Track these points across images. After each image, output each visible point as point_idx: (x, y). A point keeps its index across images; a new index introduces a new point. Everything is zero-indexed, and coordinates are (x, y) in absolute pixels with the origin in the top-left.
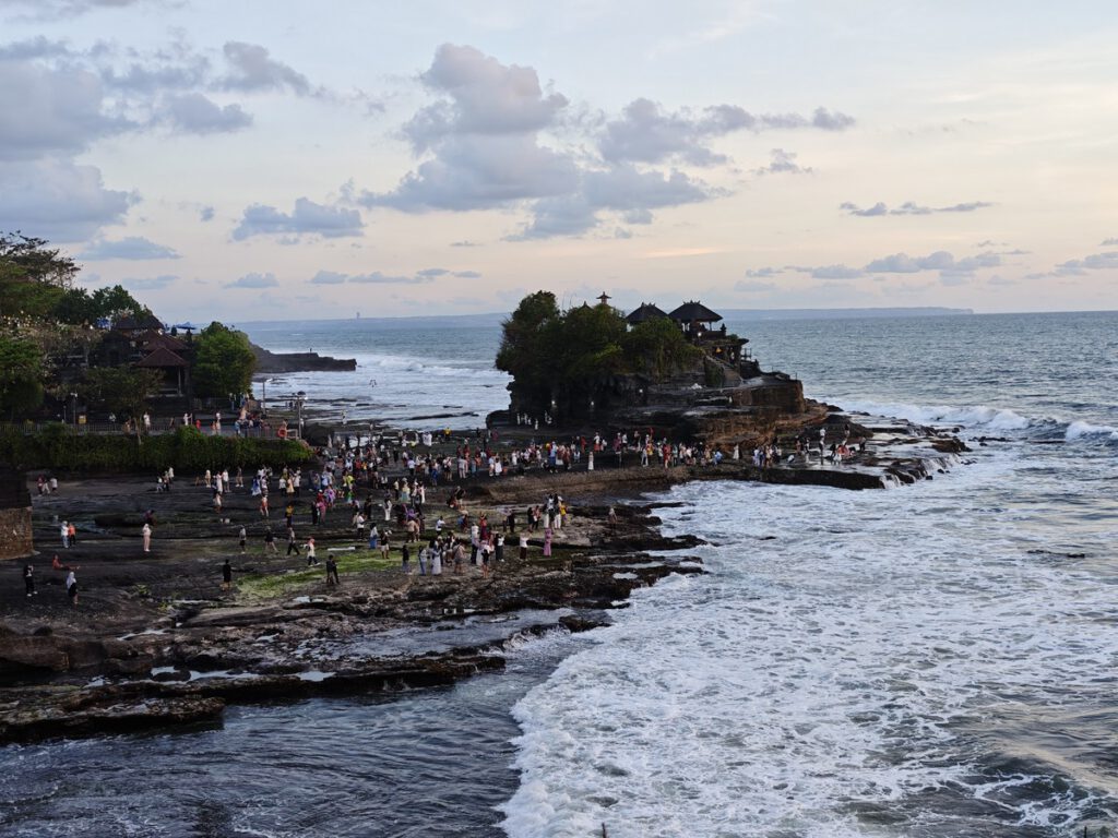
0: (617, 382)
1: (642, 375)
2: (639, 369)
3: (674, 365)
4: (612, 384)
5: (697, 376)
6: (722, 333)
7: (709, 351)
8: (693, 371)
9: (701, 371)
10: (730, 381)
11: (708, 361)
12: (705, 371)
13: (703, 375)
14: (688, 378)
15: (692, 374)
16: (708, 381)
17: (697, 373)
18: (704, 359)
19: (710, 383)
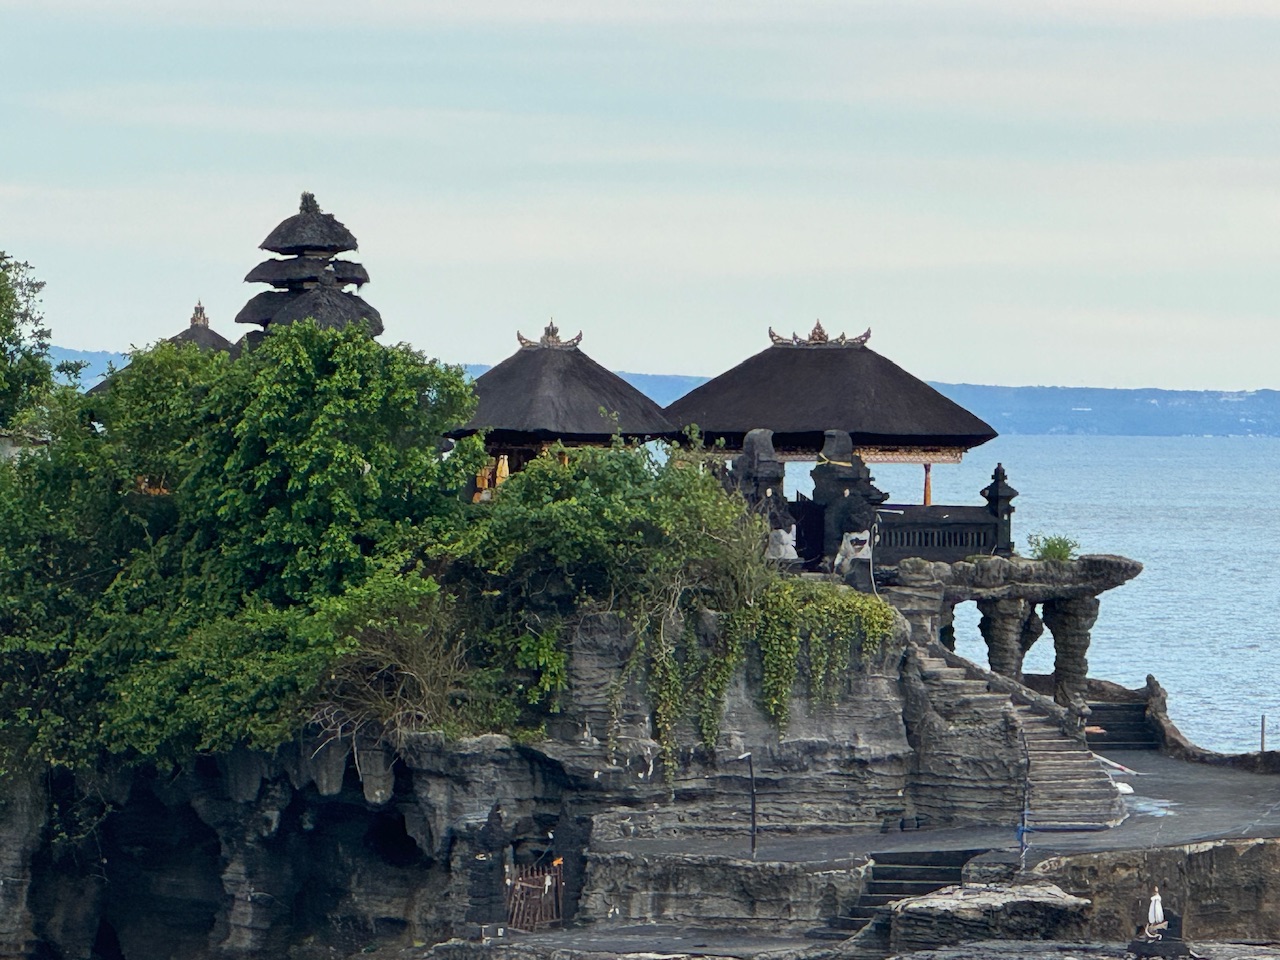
5: (862, 763)
6: (993, 519)
7: (928, 624)
8: (840, 732)
9: (884, 736)
10: (1052, 796)
11: (924, 678)
12: (909, 732)
13: (894, 758)
14: (812, 774)
15: (837, 748)
16: (929, 791)
17: (861, 744)
18: (904, 663)
19: (939, 803)
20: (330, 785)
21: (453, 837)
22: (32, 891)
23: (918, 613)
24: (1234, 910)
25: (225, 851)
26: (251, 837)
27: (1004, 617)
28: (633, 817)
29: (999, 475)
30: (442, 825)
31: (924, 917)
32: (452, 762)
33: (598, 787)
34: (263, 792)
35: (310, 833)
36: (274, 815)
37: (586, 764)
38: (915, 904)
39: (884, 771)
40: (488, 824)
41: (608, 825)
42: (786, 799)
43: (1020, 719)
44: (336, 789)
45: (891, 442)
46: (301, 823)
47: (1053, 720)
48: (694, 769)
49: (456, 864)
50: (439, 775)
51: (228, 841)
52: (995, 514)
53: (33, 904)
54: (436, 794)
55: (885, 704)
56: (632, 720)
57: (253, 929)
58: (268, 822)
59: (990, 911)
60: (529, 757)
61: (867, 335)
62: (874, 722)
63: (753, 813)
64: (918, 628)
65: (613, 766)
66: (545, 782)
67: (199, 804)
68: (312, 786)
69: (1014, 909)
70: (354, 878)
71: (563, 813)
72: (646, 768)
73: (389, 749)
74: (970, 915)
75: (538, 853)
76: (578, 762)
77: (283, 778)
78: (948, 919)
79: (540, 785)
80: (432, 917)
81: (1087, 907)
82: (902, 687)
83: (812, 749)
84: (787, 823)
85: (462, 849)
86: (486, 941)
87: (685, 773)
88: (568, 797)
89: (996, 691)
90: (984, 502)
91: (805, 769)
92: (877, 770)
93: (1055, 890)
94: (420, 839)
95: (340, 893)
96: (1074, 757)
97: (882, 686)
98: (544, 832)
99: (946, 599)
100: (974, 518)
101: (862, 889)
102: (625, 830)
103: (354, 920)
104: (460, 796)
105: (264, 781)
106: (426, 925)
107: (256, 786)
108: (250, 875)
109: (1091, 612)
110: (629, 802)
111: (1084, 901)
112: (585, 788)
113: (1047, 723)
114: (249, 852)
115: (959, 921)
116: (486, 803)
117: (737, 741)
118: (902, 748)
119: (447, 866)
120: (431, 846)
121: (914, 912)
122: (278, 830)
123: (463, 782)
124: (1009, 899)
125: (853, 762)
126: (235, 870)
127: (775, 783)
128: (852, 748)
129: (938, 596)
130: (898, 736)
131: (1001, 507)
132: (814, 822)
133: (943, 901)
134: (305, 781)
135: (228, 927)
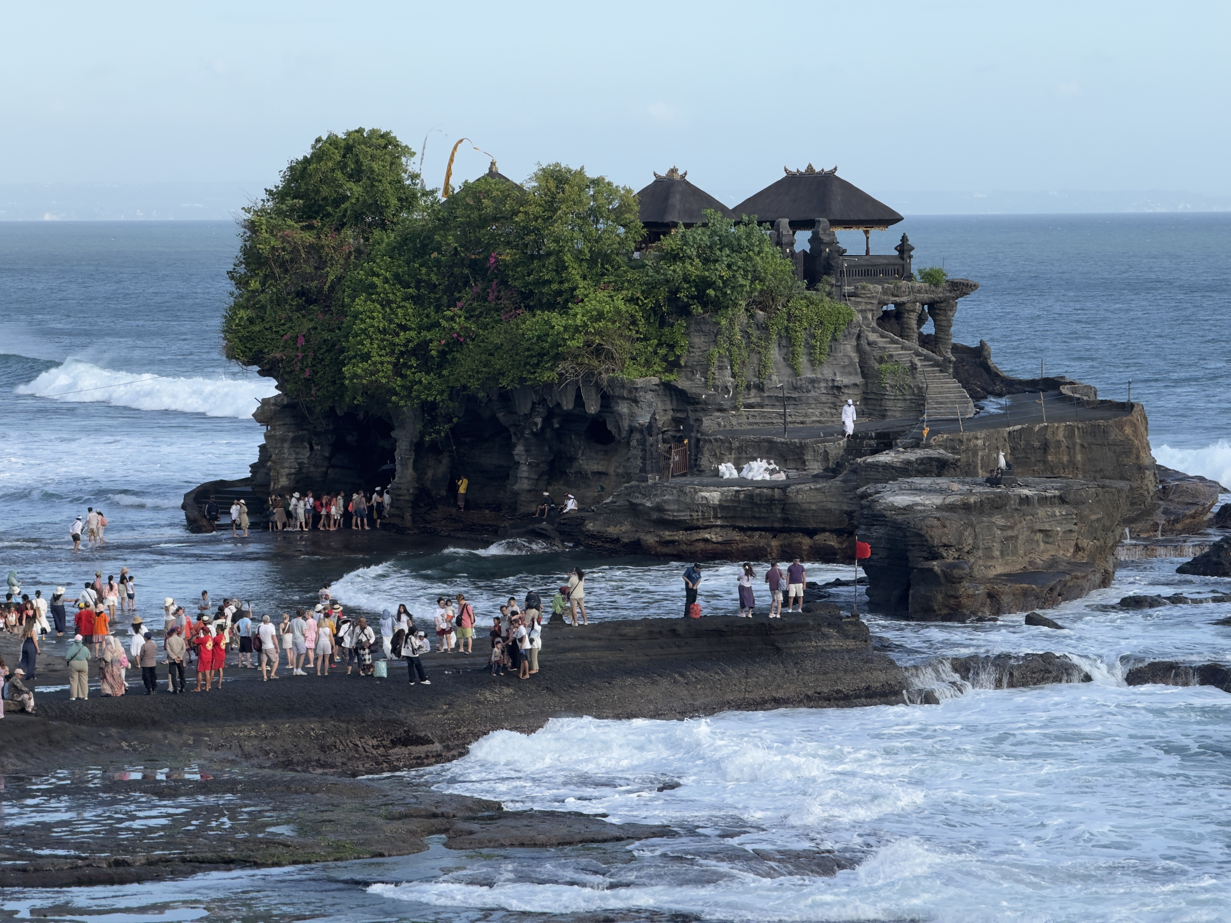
0: (607, 400)
1: (682, 383)
2: (673, 366)
3: (775, 354)
4: (592, 409)
5: (839, 388)
6: (901, 262)
7: (870, 316)
8: (827, 372)
9: (850, 374)
10: (937, 403)
11: (869, 344)
12: (862, 372)
13: (856, 385)
14: (813, 394)
15: (826, 381)
16: (873, 402)
17: (838, 379)
18: (859, 337)
19: (878, 408)
20: (568, 405)
21: (632, 430)
22: (415, 461)
23: (865, 311)
24: (1033, 459)
25: (514, 439)
26: (527, 432)
27: (908, 311)
28: (723, 418)
29: (904, 239)
30: (626, 424)
31: (875, 466)
32: (630, 392)
33: (706, 403)
34: (533, 409)
35: (558, 429)
36: (539, 420)
37: (698, 391)
38: (870, 459)
39: (850, 392)
40: (650, 423)
41: (709, 423)
42: (800, 407)
43: (919, 364)
44: (571, 407)
45: (847, 224)
46: (552, 424)
47: (936, 364)
48: (753, 392)
49: (634, 443)
50: (623, 398)
51: (515, 434)
52: (903, 259)
53: (415, 468)
54: (623, 408)
55: (849, 357)
56: (721, 368)
57: (528, 479)
58: (536, 424)
59: (909, 463)
60: (668, 388)
61: (835, 169)
62: (844, 367)
63: (785, 415)
64: (865, 318)
65: (712, 392)
66: (677, 400)
67: (500, 415)
68: (558, 405)
69: (921, 461)
70: (580, 452)
71: (688, 417)
72: (729, 392)
73: (598, 386)
74: (898, 465)
75: (674, 437)
76: (694, 390)
77: (543, 401)
78: (886, 467)
79: (675, 402)
80: (620, 471)
81: (959, 460)
82: (859, 349)
83: (813, 381)
84: (801, 419)
85: (637, 436)
86: (650, 482)
87: (749, 394)
88: (689, 408)
89: (906, 349)
90: (897, 253)
91: (808, 391)
92: (846, 391)
93: (942, 451)
94: (614, 431)
95: (572, 459)
96: (947, 383)
97: (848, 348)
98: (678, 426)
99: (879, 303)
100: (893, 261)
101: (842, 452)
102: (719, 424)
103: (580, 473)
104: (636, 410)
105: (534, 403)
106: (618, 475)
107: (529, 406)
108: (527, 451)
109: (953, 308)
110: (721, 410)
111: (957, 457)
112: (698, 403)
113: (932, 366)
114: (526, 439)
115: (893, 468)
116: (649, 412)
117: (774, 377)
118: (859, 380)
119: (628, 443)
120: (620, 435)
121: (869, 463)
122: (542, 428)
123: (636, 401)
124: (918, 456)
125: (833, 387)
126: (519, 449)
127: (795, 399)
128: (833, 380)
129: (875, 302)
130: (856, 374)
131: (905, 256)
132: (815, 418)
133: (885, 457)
134: (555, 403)
135: (516, 477)
